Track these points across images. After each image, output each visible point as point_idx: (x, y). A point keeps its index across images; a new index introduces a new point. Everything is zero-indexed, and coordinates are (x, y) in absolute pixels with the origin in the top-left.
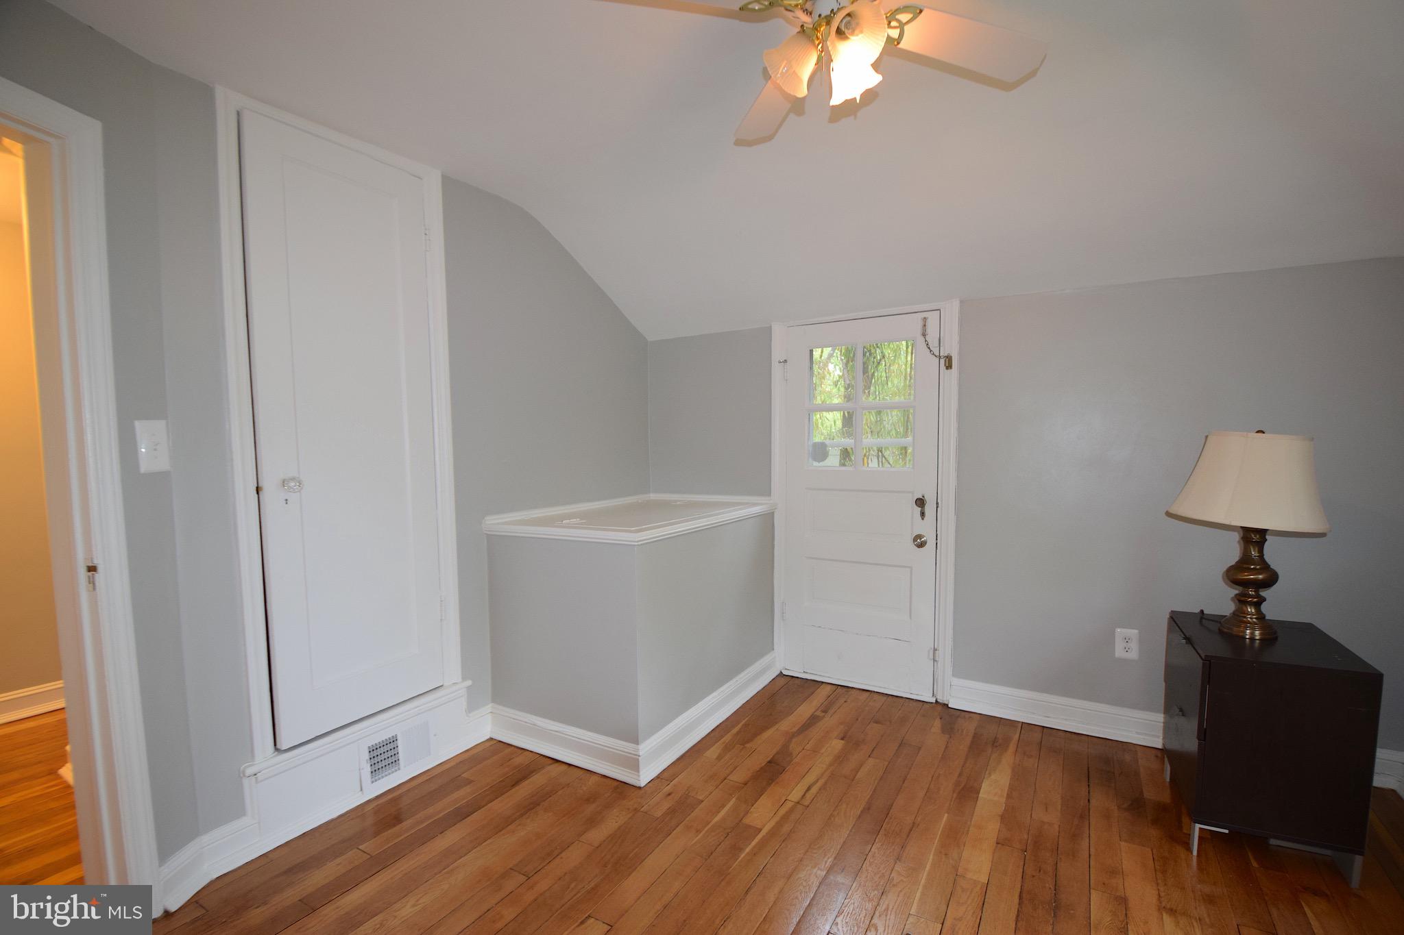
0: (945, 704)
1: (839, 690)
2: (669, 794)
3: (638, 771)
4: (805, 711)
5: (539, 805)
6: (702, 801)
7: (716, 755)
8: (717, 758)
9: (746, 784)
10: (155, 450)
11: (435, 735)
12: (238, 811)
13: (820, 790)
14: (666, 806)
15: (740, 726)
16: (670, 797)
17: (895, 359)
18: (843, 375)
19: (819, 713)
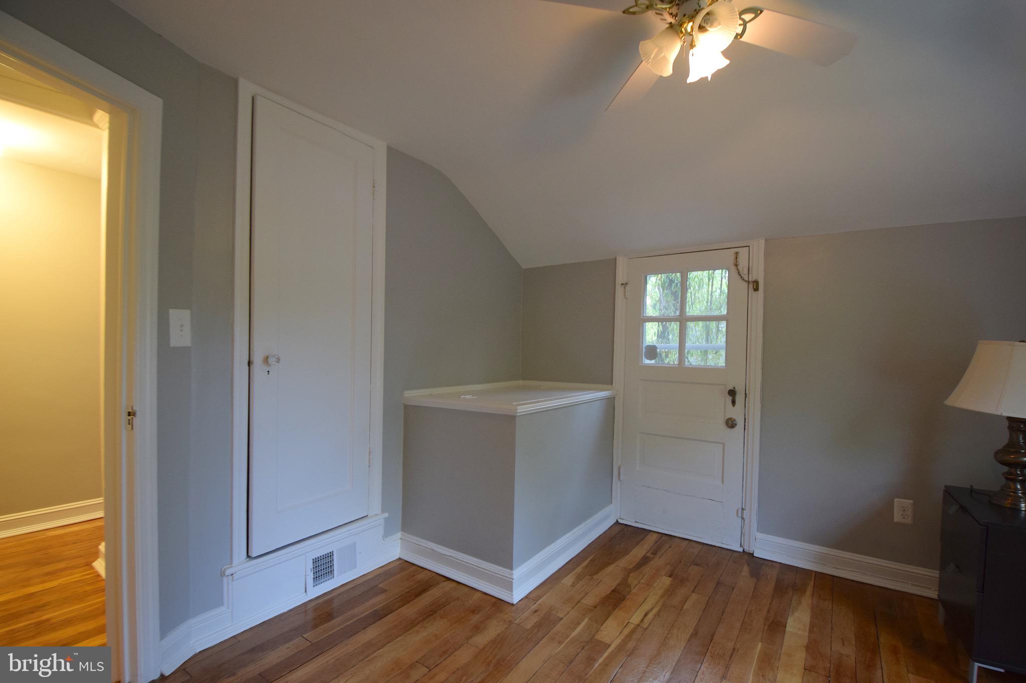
0: (750, 554)
1: (664, 538)
2: (536, 611)
3: (512, 592)
4: (638, 552)
5: (436, 612)
6: (562, 619)
7: (570, 583)
8: (572, 586)
9: (595, 608)
10: (181, 331)
11: (360, 553)
12: (218, 602)
13: (655, 616)
14: (535, 620)
15: (587, 561)
16: (536, 614)
17: (699, 290)
18: (660, 299)
19: (649, 555)
